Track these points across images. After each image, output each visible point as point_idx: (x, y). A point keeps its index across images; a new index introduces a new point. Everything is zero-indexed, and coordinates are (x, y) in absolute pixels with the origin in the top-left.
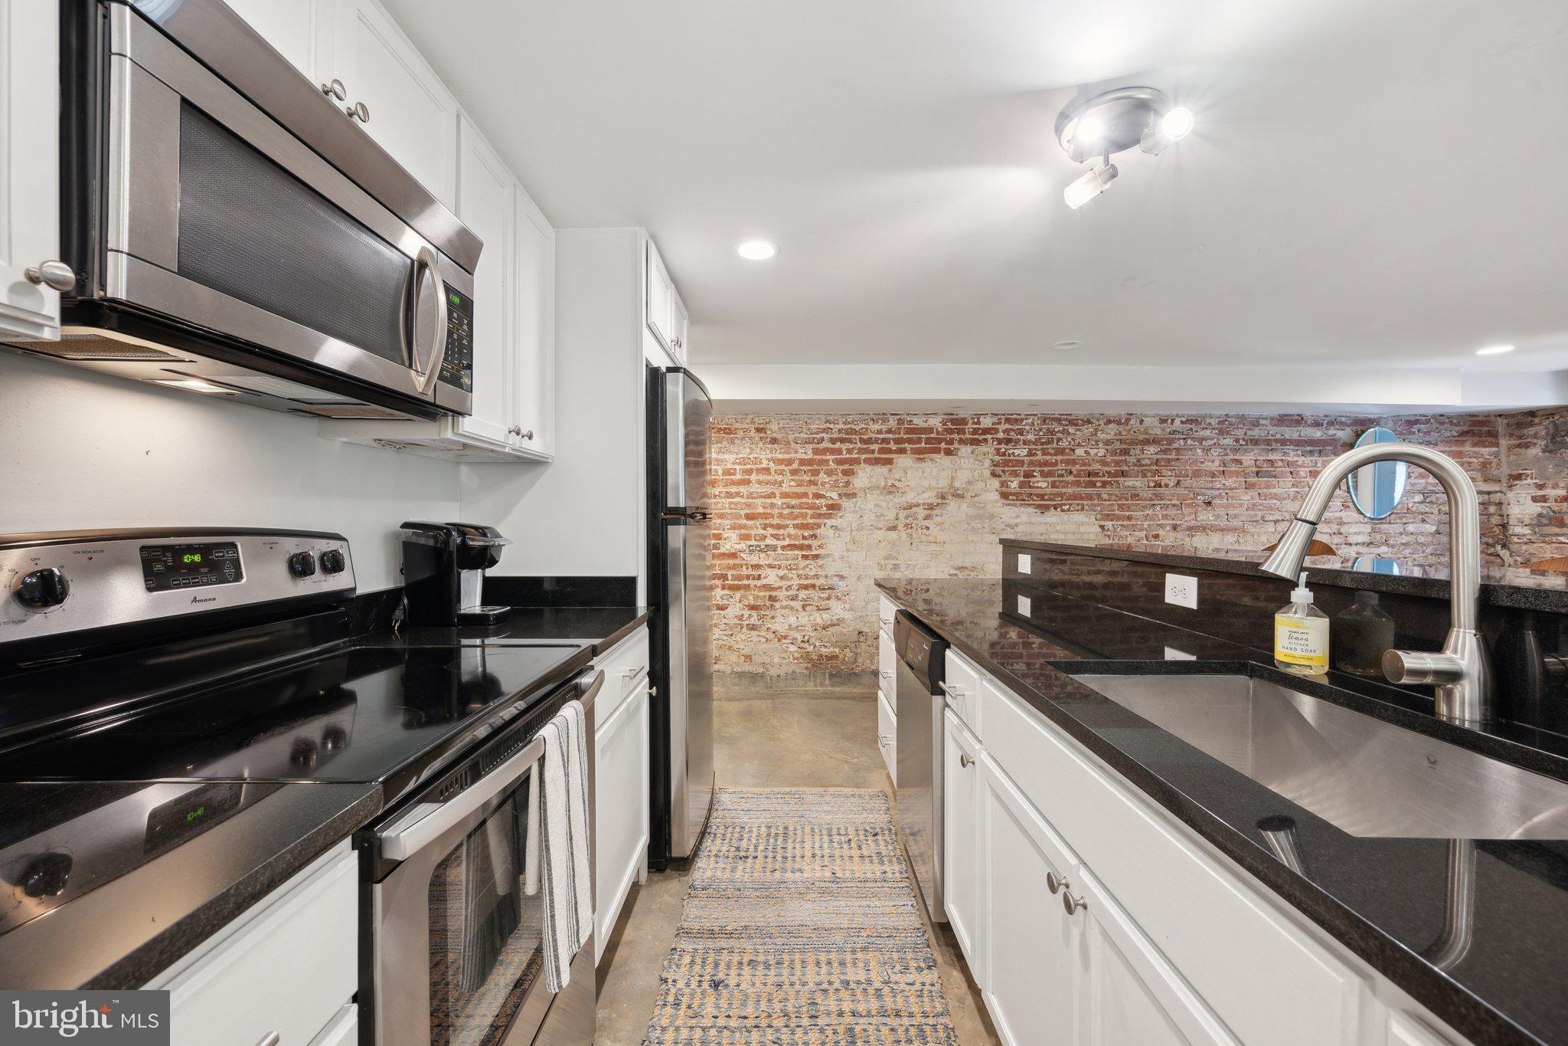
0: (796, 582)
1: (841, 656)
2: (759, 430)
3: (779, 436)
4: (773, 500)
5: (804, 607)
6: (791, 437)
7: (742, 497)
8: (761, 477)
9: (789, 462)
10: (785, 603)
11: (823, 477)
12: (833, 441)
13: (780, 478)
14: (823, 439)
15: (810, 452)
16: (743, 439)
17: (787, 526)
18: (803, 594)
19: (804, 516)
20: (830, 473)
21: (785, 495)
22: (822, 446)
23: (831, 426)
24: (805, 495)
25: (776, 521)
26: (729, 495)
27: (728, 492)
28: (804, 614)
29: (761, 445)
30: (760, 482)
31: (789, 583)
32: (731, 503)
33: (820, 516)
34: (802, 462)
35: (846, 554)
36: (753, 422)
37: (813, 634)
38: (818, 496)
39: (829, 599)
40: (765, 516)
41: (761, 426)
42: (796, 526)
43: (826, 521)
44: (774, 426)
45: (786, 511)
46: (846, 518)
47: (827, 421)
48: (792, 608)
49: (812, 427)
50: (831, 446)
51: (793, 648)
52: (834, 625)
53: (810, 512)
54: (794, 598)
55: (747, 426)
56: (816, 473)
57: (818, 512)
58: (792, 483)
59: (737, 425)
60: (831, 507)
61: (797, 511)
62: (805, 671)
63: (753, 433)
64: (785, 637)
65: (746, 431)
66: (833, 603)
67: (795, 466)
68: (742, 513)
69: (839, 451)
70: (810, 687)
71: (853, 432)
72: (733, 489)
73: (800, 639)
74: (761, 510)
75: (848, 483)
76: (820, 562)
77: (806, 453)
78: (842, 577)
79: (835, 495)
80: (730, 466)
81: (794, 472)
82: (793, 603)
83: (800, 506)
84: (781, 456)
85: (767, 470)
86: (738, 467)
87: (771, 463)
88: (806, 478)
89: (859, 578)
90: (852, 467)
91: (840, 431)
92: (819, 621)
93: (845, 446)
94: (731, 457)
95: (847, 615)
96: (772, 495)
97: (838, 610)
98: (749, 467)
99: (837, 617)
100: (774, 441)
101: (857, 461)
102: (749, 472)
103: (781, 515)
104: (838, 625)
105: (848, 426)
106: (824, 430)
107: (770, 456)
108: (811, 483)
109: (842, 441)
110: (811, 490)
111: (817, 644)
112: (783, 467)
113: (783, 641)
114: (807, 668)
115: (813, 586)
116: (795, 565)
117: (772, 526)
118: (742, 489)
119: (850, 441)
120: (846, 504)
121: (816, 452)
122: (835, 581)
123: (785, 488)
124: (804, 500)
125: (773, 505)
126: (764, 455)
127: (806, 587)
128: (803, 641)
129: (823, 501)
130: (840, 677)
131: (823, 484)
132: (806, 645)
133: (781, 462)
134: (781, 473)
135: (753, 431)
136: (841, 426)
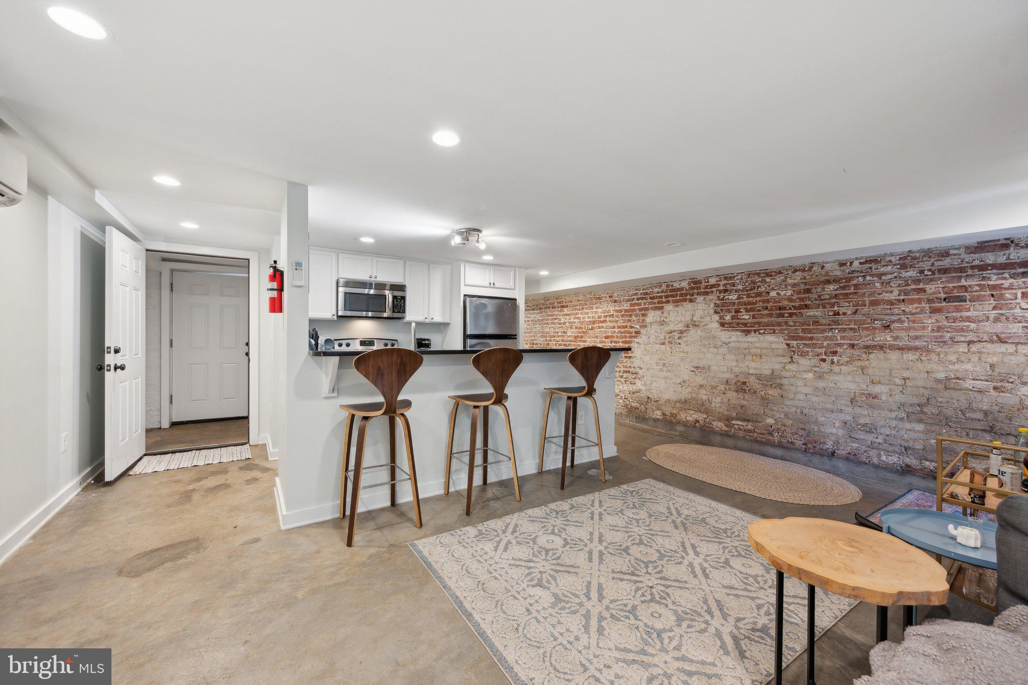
0: (622, 369)
1: (640, 408)
2: (610, 297)
3: (617, 299)
4: (615, 330)
5: (625, 381)
6: (622, 299)
7: (604, 328)
8: (611, 319)
9: (621, 311)
10: (618, 379)
11: (634, 318)
12: (638, 299)
13: (617, 319)
14: (634, 299)
15: (629, 305)
16: (604, 302)
17: (619, 342)
18: (625, 375)
19: (626, 337)
20: (636, 315)
21: (619, 327)
22: (633, 302)
23: (637, 292)
24: (626, 327)
25: (615, 339)
26: (599, 327)
27: (599, 326)
28: (625, 385)
29: (611, 304)
30: (610, 321)
31: (620, 369)
32: (600, 331)
33: (632, 337)
34: (626, 311)
35: (642, 356)
36: (608, 294)
37: (629, 395)
38: (631, 327)
39: (635, 379)
40: (612, 337)
41: (611, 295)
42: (623, 342)
43: (634, 339)
44: (615, 295)
45: (619, 335)
46: (642, 339)
47: (636, 290)
48: (621, 382)
49: (630, 293)
50: (637, 302)
51: (621, 401)
52: (637, 392)
53: (628, 335)
54: (622, 377)
55: (606, 295)
56: (631, 316)
57: (631, 335)
58: (622, 321)
59: (603, 295)
60: (637, 333)
61: (623, 334)
62: (626, 413)
63: (608, 299)
64: (618, 395)
65: (606, 297)
66: (637, 381)
67: (623, 313)
68: (604, 335)
69: (640, 304)
70: (627, 421)
71: (646, 294)
72: (601, 325)
73: (624, 397)
74: (610, 334)
75: (643, 320)
76: (632, 360)
77: (626, 306)
78: (641, 368)
79: (638, 327)
80: (600, 314)
81: (623, 316)
82: (621, 379)
83: (624, 332)
84: (618, 309)
85: (613, 315)
86: (603, 315)
87: (614, 312)
88: (627, 318)
89: (648, 369)
90: (645, 312)
91: (641, 294)
92: (631, 389)
93: (642, 302)
94: (600, 310)
95: (643, 388)
96: (614, 327)
97: (639, 385)
98: (606, 314)
99: (639, 388)
100: (615, 301)
101: (646, 309)
102: (606, 317)
103: (617, 337)
104: (639, 392)
105: (645, 291)
106: (635, 294)
107: (614, 309)
108: (629, 321)
109: (642, 299)
110: (629, 324)
111: (631, 401)
112: (619, 314)
113: (618, 397)
114: (626, 412)
115: (629, 372)
116: (622, 361)
117: (614, 342)
118: (604, 325)
119: (645, 299)
120: (643, 331)
121: (631, 305)
122: (638, 370)
123: (619, 324)
124: (626, 329)
125: (614, 332)
126: (612, 308)
127: (626, 372)
128: (625, 398)
129: (633, 330)
130: (639, 419)
131: (634, 321)
132: (626, 400)
133: (617, 311)
134: (617, 316)
135: (608, 297)
136: (642, 291)
